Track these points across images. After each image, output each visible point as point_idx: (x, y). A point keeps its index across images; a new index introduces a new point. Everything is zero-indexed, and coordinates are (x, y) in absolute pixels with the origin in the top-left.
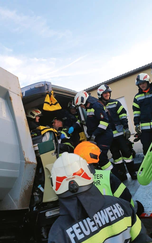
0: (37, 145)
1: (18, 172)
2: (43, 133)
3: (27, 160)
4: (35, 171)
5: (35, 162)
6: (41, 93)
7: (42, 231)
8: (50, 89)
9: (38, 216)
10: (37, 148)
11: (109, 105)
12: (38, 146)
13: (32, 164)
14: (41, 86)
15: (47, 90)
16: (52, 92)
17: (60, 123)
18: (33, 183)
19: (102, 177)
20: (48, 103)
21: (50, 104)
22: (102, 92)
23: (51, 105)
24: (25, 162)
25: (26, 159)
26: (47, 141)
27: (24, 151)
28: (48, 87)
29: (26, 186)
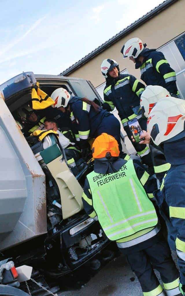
0: (39, 154)
1: (26, 190)
2: (41, 138)
3: (33, 174)
4: (44, 185)
5: (42, 174)
6: (25, 89)
7: (71, 253)
8: (35, 81)
9: (61, 237)
10: (40, 158)
11: (119, 83)
12: (41, 154)
13: (41, 177)
14: (22, 79)
15: (31, 82)
16: (38, 84)
17: (54, 125)
18: (46, 200)
19: (126, 169)
20: (37, 100)
21: (40, 99)
22: (107, 70)
23: (41, 101)
24: (31, 176)
25: (32, 172)
26: (49, 146)
27: (27, 164)
28: (31, 79)
29: (39, 205)
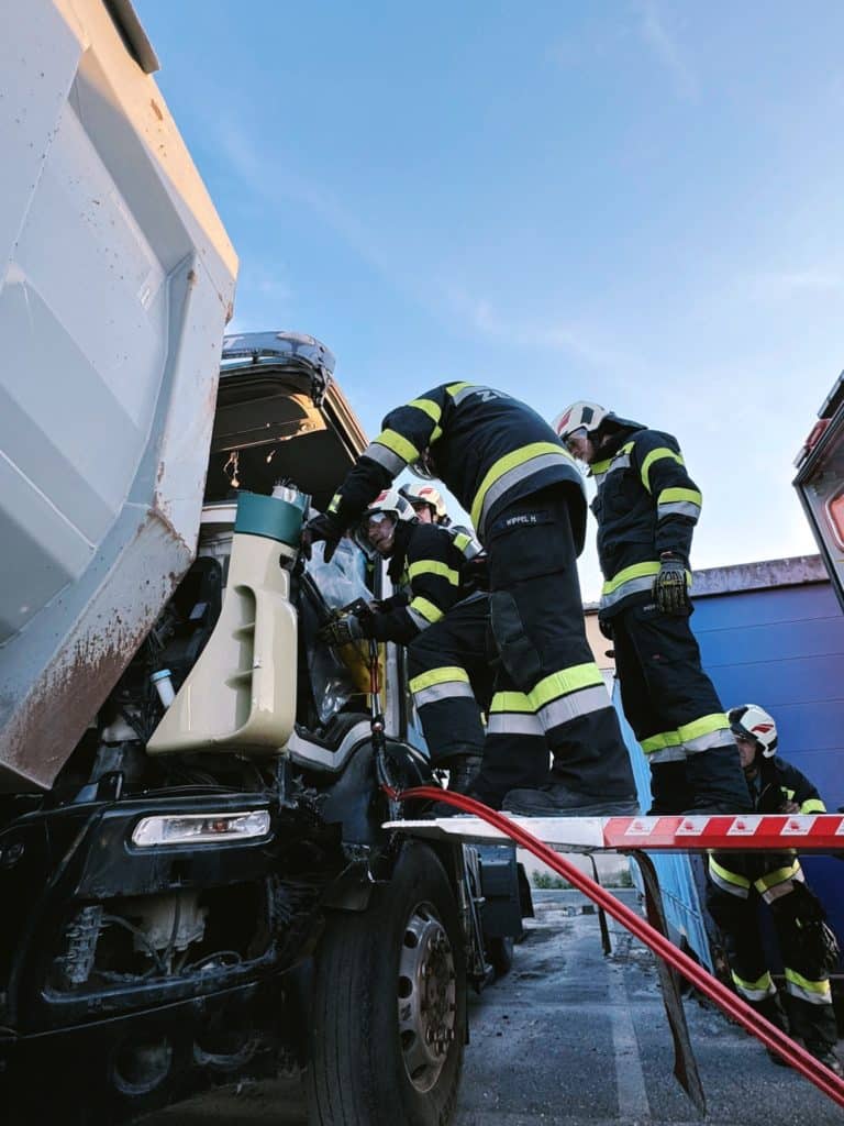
1: (92, 549)
3: (161, 506)
4: (169, 590)
5: (191, 543)
13: (176, 543)
24: (147, 507)
25: (161, 500)
27: (163, 464)
29: (98, 645)
